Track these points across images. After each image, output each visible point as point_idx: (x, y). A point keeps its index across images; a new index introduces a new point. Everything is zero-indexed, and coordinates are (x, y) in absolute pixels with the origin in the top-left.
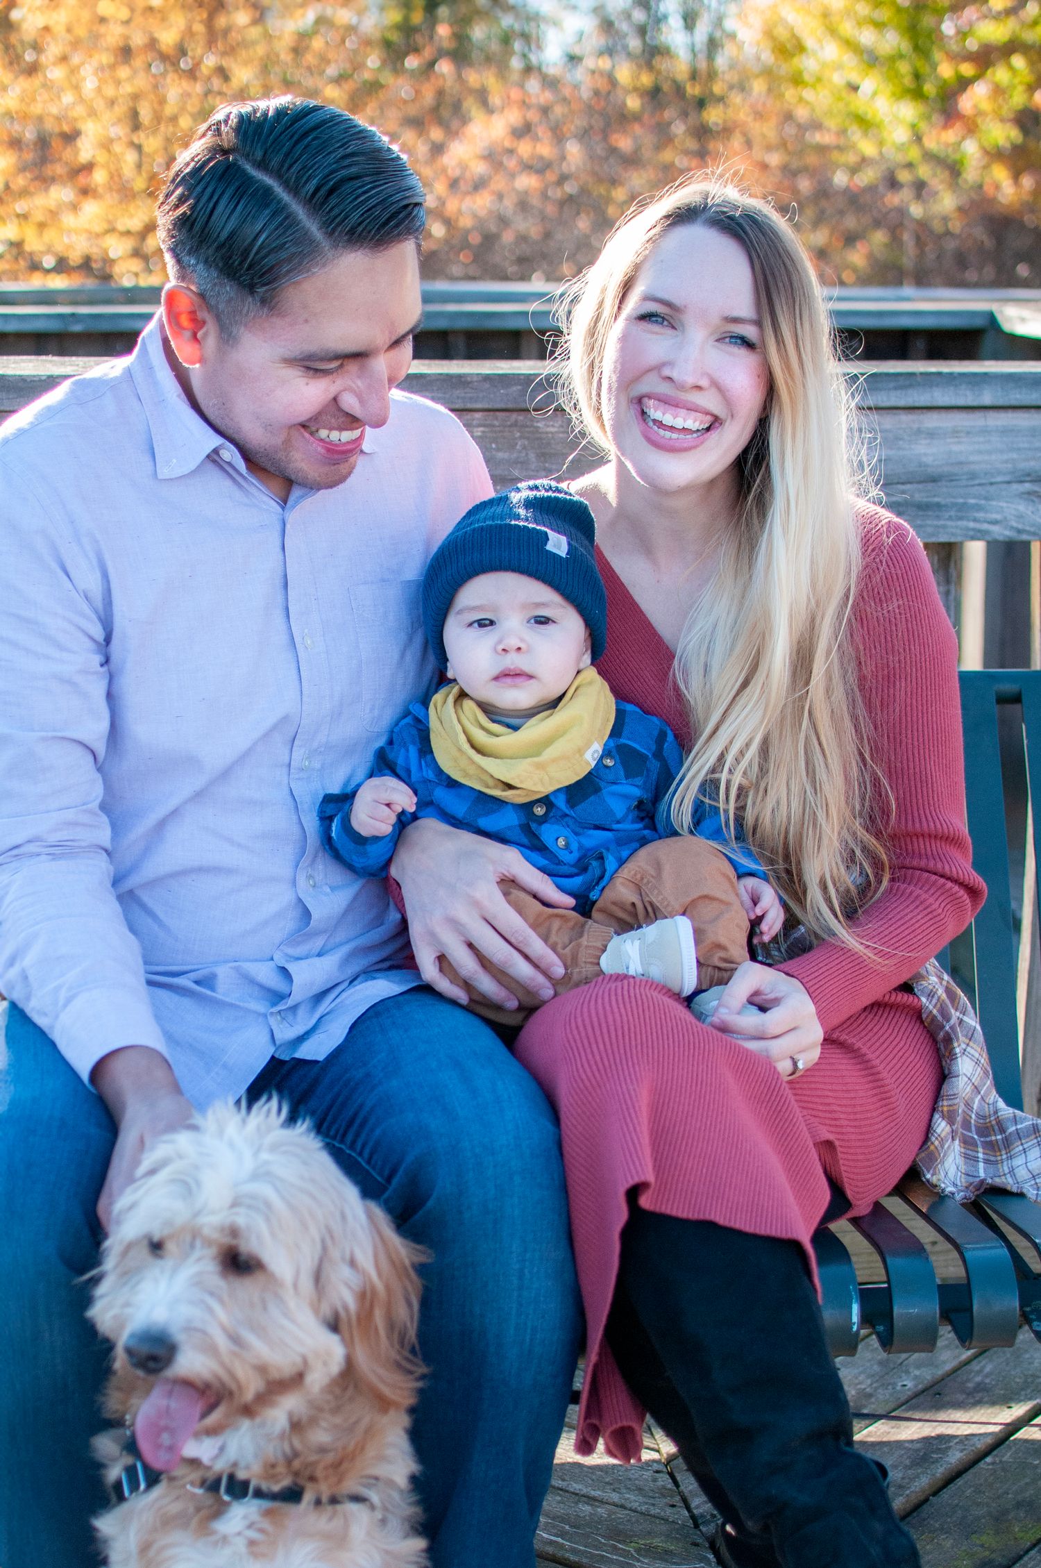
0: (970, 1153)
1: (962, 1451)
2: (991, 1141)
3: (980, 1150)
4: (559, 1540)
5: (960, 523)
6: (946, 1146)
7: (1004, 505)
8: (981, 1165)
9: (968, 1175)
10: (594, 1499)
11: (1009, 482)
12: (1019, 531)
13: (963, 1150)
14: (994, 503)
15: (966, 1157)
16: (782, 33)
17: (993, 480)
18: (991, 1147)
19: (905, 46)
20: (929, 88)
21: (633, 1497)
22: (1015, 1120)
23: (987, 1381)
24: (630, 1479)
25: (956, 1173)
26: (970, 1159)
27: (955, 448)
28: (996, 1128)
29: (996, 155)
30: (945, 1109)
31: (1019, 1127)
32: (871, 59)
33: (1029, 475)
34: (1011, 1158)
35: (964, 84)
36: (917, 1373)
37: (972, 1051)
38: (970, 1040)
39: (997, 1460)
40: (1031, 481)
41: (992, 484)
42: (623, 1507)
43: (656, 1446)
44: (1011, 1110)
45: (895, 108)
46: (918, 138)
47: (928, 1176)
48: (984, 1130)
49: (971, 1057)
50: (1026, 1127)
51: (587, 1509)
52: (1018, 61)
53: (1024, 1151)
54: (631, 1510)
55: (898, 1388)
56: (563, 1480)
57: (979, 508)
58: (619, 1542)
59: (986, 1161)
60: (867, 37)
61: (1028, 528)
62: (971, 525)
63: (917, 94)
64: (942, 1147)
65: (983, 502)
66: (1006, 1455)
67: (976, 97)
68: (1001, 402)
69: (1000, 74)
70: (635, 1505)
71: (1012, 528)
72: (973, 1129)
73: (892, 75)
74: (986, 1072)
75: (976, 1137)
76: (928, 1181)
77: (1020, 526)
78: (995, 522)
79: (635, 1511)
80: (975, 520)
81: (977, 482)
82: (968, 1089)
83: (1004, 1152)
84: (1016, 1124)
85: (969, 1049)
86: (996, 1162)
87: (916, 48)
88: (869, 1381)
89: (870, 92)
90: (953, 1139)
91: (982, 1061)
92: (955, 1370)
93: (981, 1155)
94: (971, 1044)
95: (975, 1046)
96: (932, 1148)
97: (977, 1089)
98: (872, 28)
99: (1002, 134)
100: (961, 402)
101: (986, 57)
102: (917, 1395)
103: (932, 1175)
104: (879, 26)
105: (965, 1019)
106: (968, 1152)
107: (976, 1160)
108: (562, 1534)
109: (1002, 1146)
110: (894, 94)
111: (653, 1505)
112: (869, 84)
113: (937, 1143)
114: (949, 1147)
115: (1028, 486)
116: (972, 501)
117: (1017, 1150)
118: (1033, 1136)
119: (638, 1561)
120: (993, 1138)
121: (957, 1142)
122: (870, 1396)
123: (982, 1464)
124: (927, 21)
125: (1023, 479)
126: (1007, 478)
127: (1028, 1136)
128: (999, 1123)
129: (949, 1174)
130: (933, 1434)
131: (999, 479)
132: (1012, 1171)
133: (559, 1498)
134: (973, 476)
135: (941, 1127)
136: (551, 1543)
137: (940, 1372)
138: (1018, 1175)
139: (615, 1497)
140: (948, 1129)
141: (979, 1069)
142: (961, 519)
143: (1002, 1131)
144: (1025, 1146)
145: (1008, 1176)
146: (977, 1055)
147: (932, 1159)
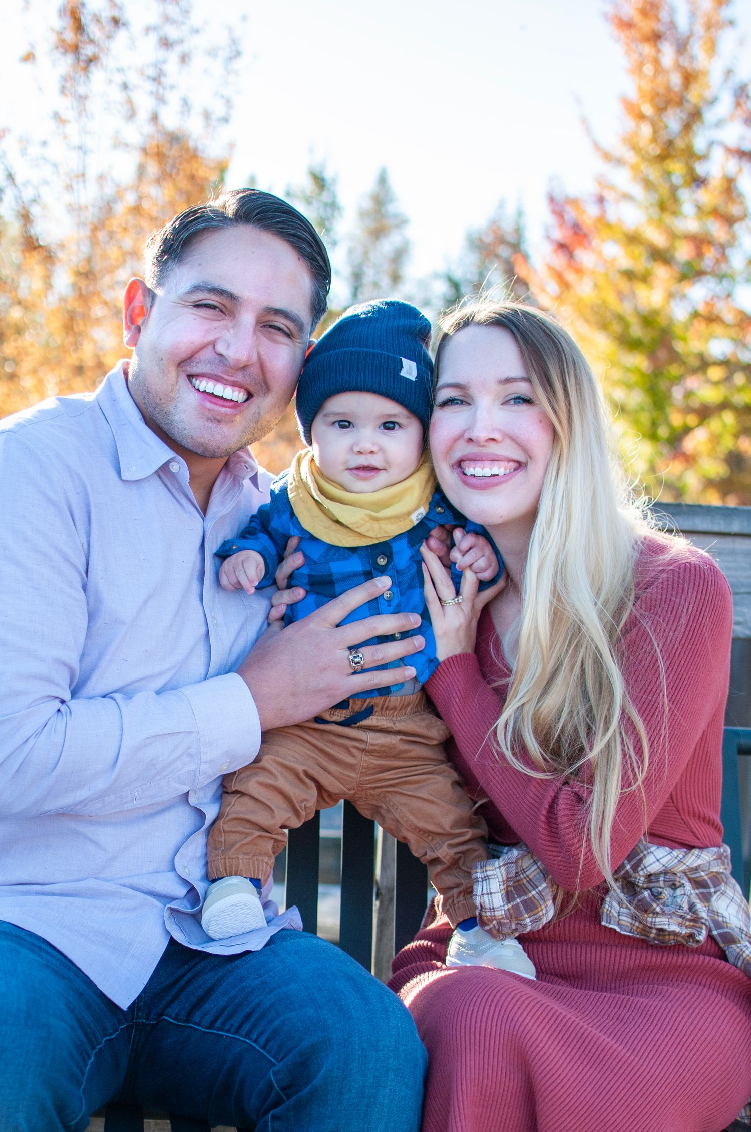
19: (647, 401)
29: (710, 483)
32: (623, 410)
35: (687, 430)
46: (653, 468)
52: (729, 418)
60: (622, 395)
63: (653, 437)
67: (697, 441)
69: (715, 425)
73: (636, 423)
87: (655, 403)
98: (624, 388)
99: (715, 468)
101: (705, 413)
104: (629, 387)
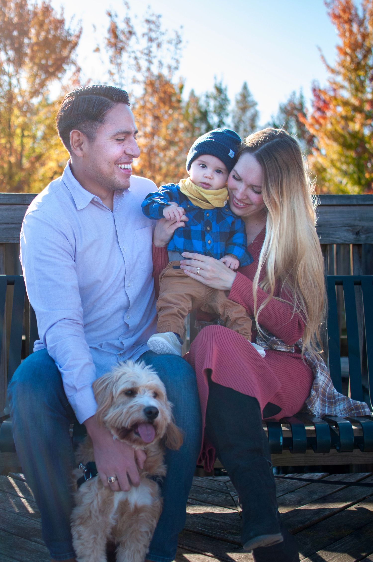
0: (324, 404)
1: (329, 512)
2: (331, 402)
3: (327, 403)
4: (204, 530)
5: (327, 238)
6: (315, 399)
7: (340, 233)
8: (327, 408)
9: (322, 410)
10: (216, 521)
11: (342, 227)
12: (345, 241)
13: (321, 403)
14: (337, 233)
15: (322, 405)
16: (319, 166)
17: (337, 226)
18: (331, 403)
19: (356, 169)
20: (363, 182)
21: (228, 521)
22: (338, 396)
23: (340, 496)
24: (228, 517)
25: (319, 409)
26: (323, 405)
27: (326, 217)
28: (333, 398)
30: (314, 387)
31: (339, 398)
32: (345, 173)
33: (347, 224)
34: (336, 406)
36: (319, 494)
37: (324, 374)
38: (323, 370)
39: (340, 514)
40: (348, 226)
41: (336, 227)
42: (225, 523)
43: (237, 509)
44: (338, 393)
45: (353, 187)
47: (309, 407)
48: (329, 398)
49: (324, 375)
50: (341, 398)
51: (214, 523)
53: (340, 405)
54: (227, 523)
55: (313, 498)
56: (208, 516)
57: (333, 234)
58: (222, 530)
59: (328, 407)
60: (344, 167)
61: (347, 240)
62: (331, 239)
63: (359, 183)
64: (314, 399)
65: (334, 232)
66: (343, 513)
68: (339, 203)
70: (228, 522)
71: (343, 240)
72: (326, 397)
73: (352, 178)
74: (329, 380)
75: (326, 399)
76: (309, 409)
77: (345, 239)
78: (338, 238)
79: (228, 524)
80: (332, 238)
81: (332, 227)
82: (324, 385)
83: (334, 405)
84: (338, 397)
85: (323, 373)
86: (331, 408)
87: (359, 170)
88: (304, 496)
89: (345, 183)
90: (317, 398)
91: (327, 376)
92: (331, 494)
93: (327, 405)
94: (324, 371)
95: (325, 372)
96: (311, 399)
97: (327, 385)
98: (346, 164)
100: (327, 203)
102: (318, 499)
103: (311, 407)
105: (322, 364)
106: (323, 404)
107: (325, 406)
108: (205, 528)
109: (333, 403)
110: (352, 184)
111: (234, 522)
112: (345, 181)
113: (312, 397)
114: (316, 400)
115: (347, 228)
116: (331, 232)
117: (338, 404)
118: (343, 401)
119: (227, 535)
120: (332, 401)
121: (319, 399)
122: (304, 499)
123: (335, 515)
124: (362, 162)
125: (345, 226)
126: (341, 226)
127: (341, 401)
128: (334, 396)
129: (317, 409)
130: (321, 508)
131: (339, 226)
132: (335, 410)
133: (206, 520)
134: (331, 225)
135: (313, 393)
136: (202, 530)
137: (326, 494)
138: (337, 411)
139: (223, 520)
140: (315, 393)
141: (327, 379)
142: (328, 237)
143: (334, 399)
144: (340, 403)
145: (334, 411)
146: (326, 375)
147: (311, 403)
